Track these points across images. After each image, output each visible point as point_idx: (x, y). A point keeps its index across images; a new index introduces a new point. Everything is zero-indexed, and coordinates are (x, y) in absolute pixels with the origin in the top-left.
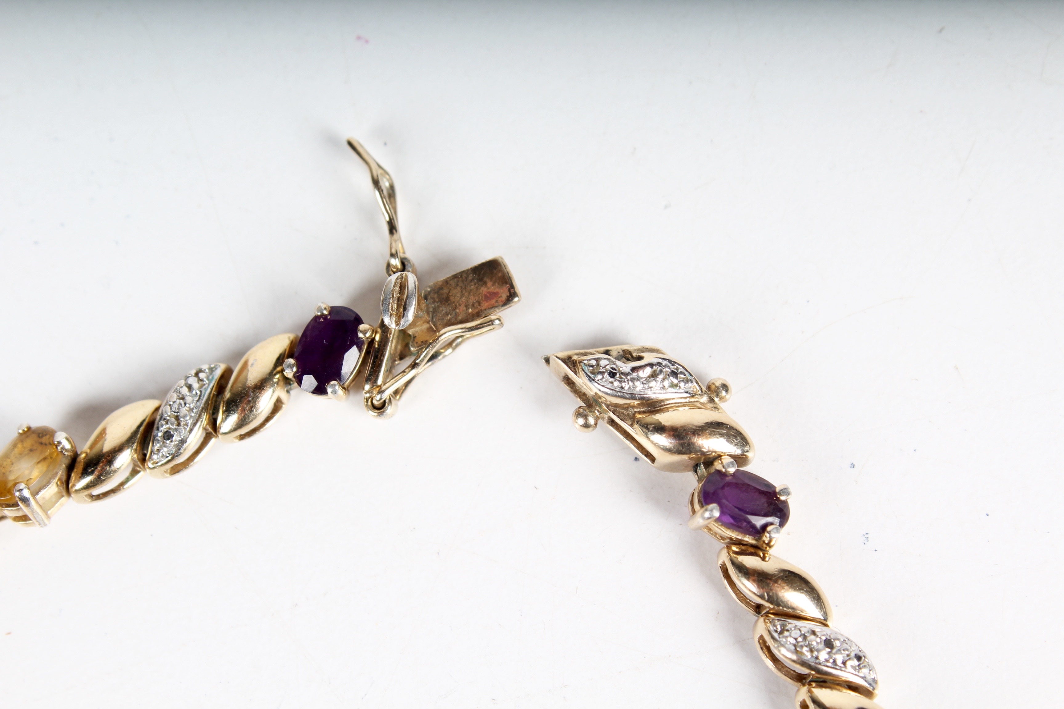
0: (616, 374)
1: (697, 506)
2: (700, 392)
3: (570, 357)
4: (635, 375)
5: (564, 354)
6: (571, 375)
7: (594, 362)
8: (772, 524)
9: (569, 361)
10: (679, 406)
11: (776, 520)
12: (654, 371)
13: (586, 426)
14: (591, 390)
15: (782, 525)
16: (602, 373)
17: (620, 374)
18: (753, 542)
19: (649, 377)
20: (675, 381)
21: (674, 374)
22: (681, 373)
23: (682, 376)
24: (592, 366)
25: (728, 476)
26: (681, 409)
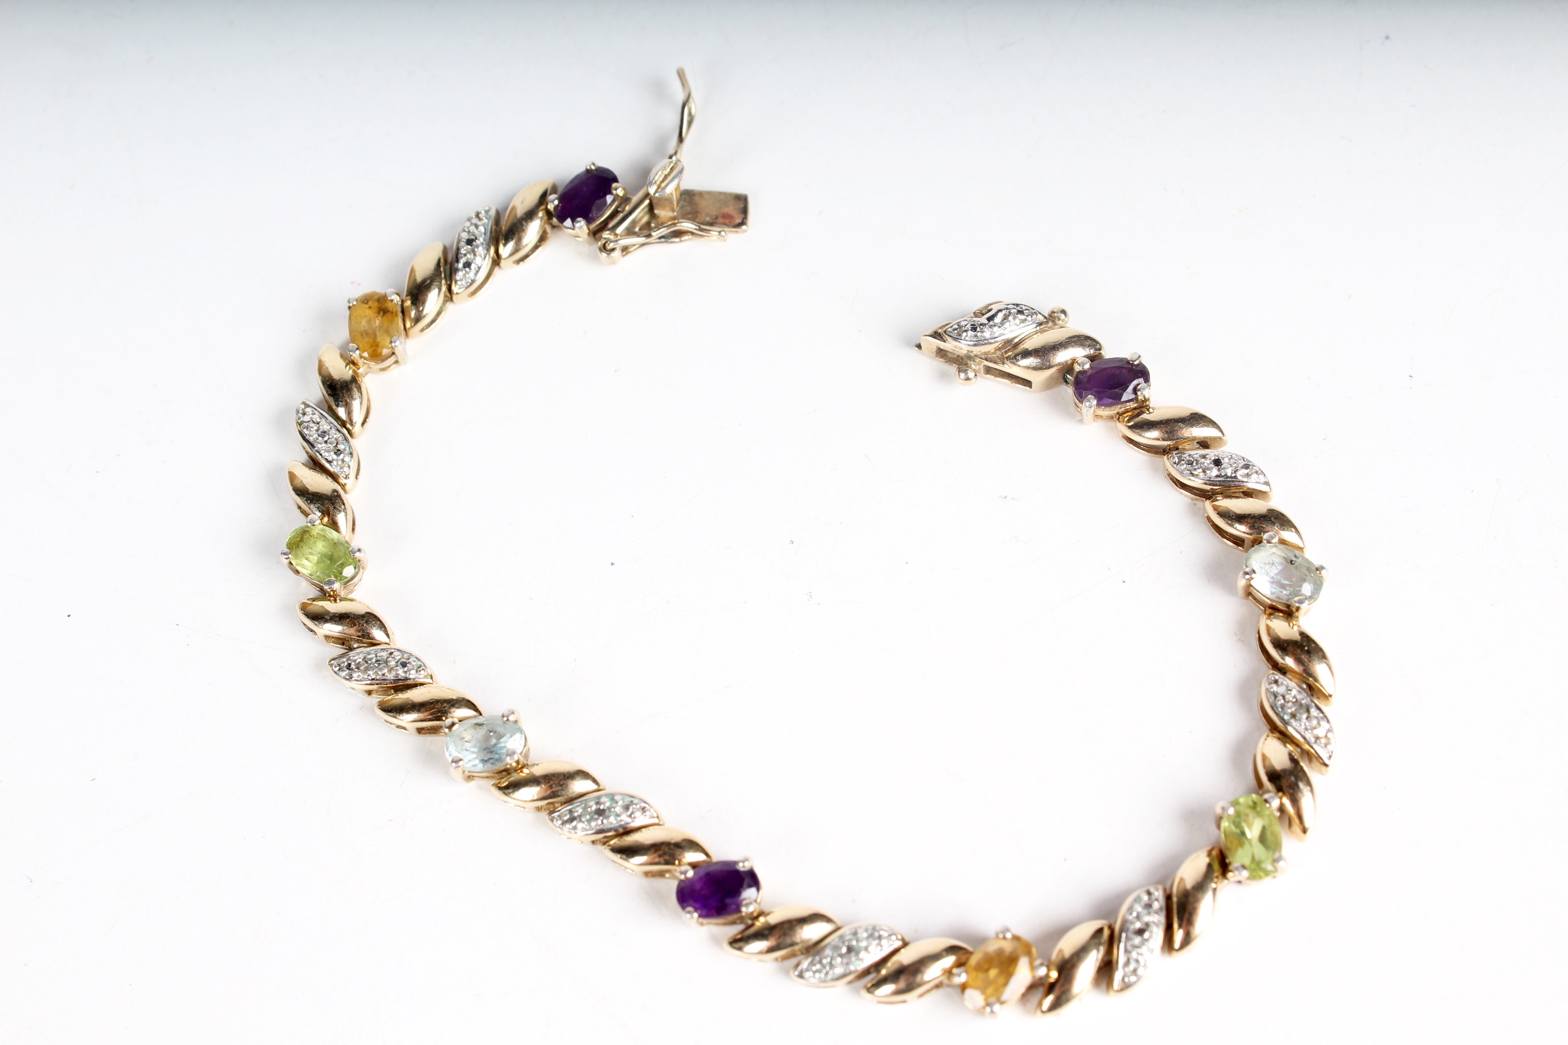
0: (977, 328)
1: (1080, 405)
2: (1045, 320)
3: (936, 332)
4: (991, 323)
5: (930, 331)
6: (942, 345)
7: (956, 326)
8: (1138, 385)
9: (936, 335)
10: (1034, 335)
11: (1141, 380)
12: (1005, 315)
13: (968, 379)
14: (961, 349)
15: (1147, 380)
16: (966, 331)
17: (979, 327)
18: (1135, 405)
19: (1002, 321)
20: (1023, 317)
21: (1020, 312)
22: (1026, 310)
23: (1027, 311)
24: (956, 329)
25: (1088, 371)
26: (1035, 336)
